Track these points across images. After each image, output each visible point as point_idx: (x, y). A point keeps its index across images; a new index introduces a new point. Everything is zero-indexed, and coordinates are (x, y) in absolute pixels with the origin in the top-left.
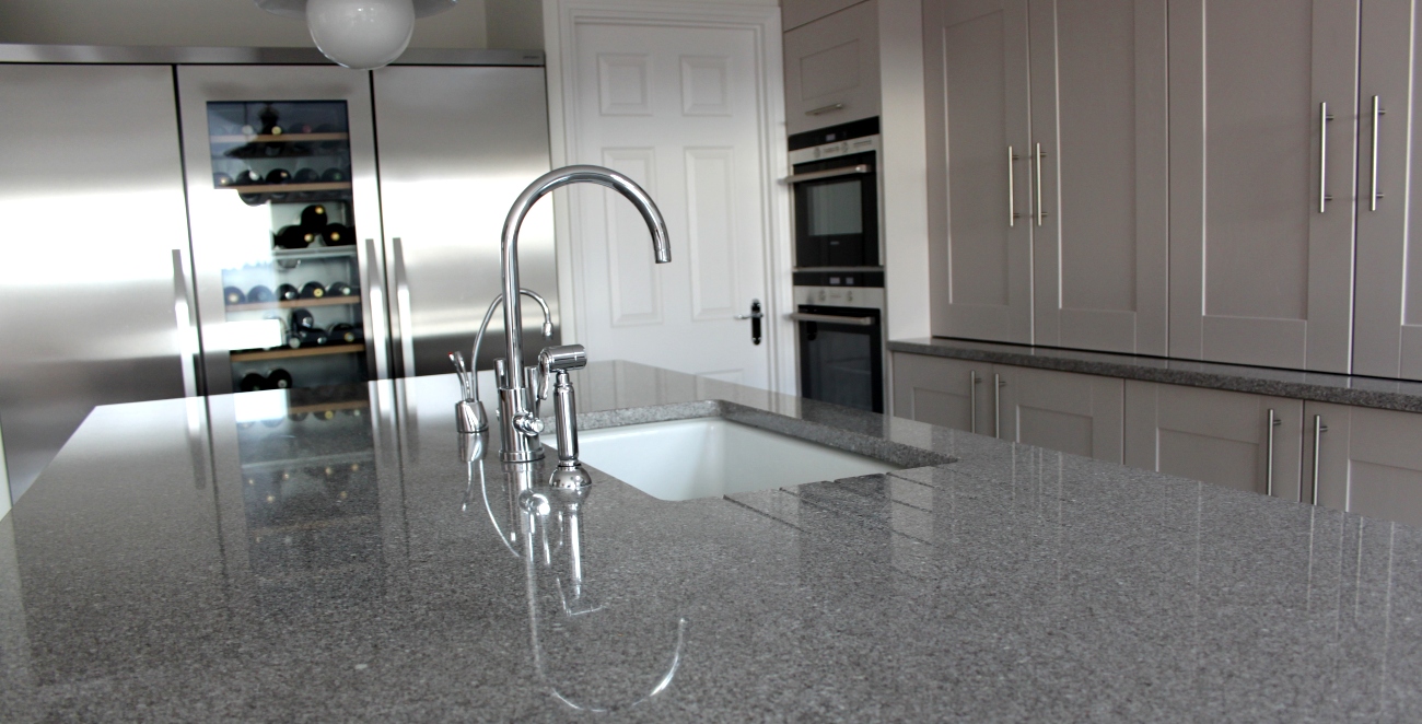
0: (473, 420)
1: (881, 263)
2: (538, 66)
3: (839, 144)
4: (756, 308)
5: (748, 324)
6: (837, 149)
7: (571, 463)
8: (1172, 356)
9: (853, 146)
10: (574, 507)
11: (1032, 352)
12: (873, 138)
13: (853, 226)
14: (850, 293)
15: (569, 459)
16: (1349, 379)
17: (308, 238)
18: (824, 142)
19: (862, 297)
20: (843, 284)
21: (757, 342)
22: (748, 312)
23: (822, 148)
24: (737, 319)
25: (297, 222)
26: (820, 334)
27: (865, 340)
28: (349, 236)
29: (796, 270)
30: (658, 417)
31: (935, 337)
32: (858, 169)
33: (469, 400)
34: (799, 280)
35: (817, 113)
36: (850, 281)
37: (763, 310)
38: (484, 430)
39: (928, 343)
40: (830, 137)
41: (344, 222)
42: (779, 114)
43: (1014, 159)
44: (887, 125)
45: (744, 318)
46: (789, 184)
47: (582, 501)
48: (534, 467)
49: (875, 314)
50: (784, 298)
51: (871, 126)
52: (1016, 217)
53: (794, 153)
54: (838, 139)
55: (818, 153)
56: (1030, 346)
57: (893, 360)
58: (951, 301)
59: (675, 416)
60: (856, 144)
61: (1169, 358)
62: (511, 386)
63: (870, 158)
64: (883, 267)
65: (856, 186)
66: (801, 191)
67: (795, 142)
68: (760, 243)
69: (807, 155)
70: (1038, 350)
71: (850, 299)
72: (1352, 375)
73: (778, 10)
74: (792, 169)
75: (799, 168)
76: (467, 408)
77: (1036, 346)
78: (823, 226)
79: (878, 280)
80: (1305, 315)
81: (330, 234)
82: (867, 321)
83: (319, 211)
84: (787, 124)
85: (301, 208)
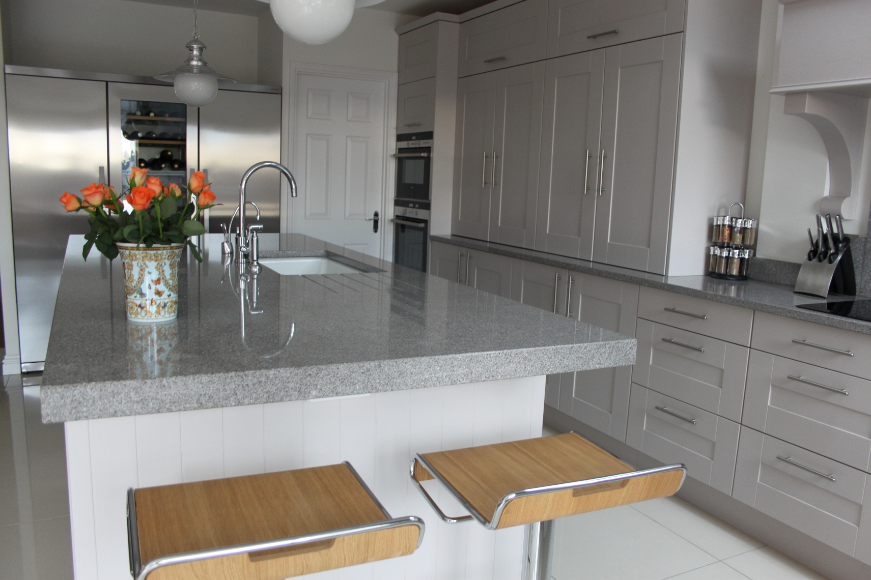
0: (228, 250)
1: (430, 199)
2: (278, 94)
3: (417, 141)
4: (376, 214)
5: (372, 223)
6: (416, 144)
7: (256, 262)
8: (536, 249)
9: (423, 143)
10: (255, 276)
11: (488, 244)
12: (430, 141)
13: (421, 181)
14: (417, 212)
15: (255, 261)
16: (592, 263)
17: (163, 166)
18: (411, 140)
19: (421, 214)
20: (414, 207)
21: (376, 231)
22: (372, 217)
23: (410, 142)
24: (366, 219)
25: (158, 157)
26: (406, 230)
27: (421, 233)
28: (183, 164)
29: (396, 199)
30: (301, 255)
31: (453, 235)
32: (422, 154)
33: (227, 242)
34: (397, 203)
35: (409, 126)
36: (417, 206)
37: (380, 217)
38: (232, 253)
39: (449, 238)
40: (414, 138)
41: (180, 158)
42: (393, 123)
43: (486, 157)
44: (436, 136)
45: (370, 220)
46: (396, 158)
47: (258, 275)
48: (246, 265)
49: (426, 222)
50: (389, 211)
51: (429, 135)
52: (485, 183)
53: (399, 143)
54: (417, 139)
55: (408, 144)
56: (487, 242)
57: (432, 245)
58: (460, 219)
59: (309, 255)
60: (424, 143)
61: (535, 251)
62: (240, 236)
63: (428, 150)
64: (430, 201)
65: (422, 162)
66: (400, 162)
67: (400, 138)
68: (381, 182)
69: (404, 144)
70: (491, 244)
71: (417, 214)
72: (593, 262)
73: (397, 74)
74: (397, 150)
75: (401, 150)
76: (226, 245)
77: (490, 242)
78: (408, 179)
79: (427, 207)
80: (579, 236)
81: (174, 165)
82: (422, 225)
83: (169, 153)
84: (397, 128)
85: (161, 150)
